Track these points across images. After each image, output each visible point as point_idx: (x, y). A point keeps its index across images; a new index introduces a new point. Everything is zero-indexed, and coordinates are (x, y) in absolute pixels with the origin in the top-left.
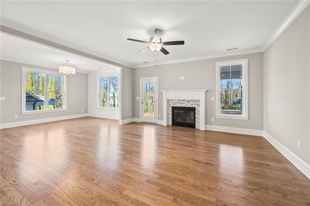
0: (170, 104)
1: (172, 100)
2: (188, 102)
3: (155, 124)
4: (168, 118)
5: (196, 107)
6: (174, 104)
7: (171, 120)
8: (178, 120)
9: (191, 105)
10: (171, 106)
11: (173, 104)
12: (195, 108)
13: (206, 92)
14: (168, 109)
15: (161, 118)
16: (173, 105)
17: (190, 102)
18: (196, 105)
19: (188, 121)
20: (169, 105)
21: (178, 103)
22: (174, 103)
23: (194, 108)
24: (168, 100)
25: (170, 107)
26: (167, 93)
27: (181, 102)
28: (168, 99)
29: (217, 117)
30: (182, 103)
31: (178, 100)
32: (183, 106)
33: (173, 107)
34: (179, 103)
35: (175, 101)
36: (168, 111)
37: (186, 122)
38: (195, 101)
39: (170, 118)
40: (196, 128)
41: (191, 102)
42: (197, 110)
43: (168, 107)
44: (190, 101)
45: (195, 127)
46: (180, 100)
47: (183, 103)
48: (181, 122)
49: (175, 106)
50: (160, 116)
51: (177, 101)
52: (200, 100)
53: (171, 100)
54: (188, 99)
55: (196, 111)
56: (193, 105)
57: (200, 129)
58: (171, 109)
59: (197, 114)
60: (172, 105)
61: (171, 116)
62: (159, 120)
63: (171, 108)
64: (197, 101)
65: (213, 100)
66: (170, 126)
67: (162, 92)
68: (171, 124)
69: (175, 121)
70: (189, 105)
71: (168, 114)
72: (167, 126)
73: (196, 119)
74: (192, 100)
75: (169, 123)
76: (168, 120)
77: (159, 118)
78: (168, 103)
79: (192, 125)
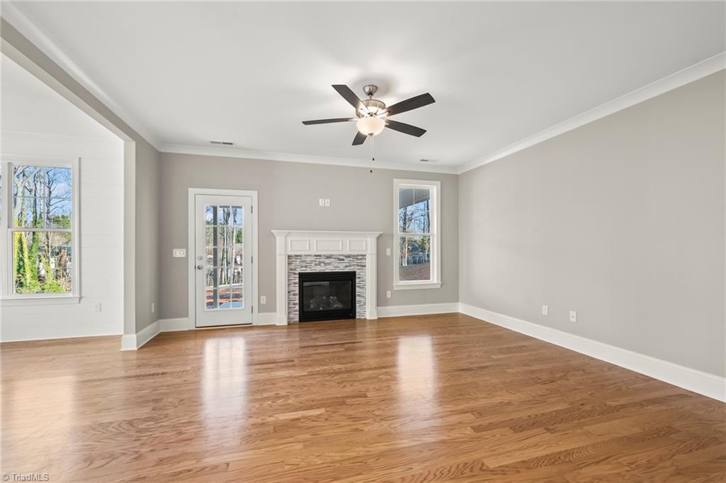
0: (293, 267)
1: (301, 256)
2: (339, 259)
3: (248, 327)
4: (289, 304)
5: (358, 271)
6: (306, 267)
7: (297, 307)
8: (312, 306)
9: (346, 266)
10: (297, 272)
11: (302, 267)
12: (355, 272)
13: (378, 238)
14: (289, 280)
15: (270, 307)
16: (304, 269)
17: (343, 260)
18: (358, 266)
19: (335, 306)
20: (291, 270)
21: (316, 265)
22: (304, 264)
23: (353, 274)
24: (289, 257)
25: (295, 274)
26: (289, 240)
27: (323, 260)
28: (291, 253)
29: (395, 289)
30: (326, 264)
31: (316, 256)
32: (329, 269)
33: (301, 275)
34: (317, 262)
35: (308, 259)
36: (289, 285)
37: (332, 308)
38: (355, 257)
39: (294, 304)
40: (357, 317)
41: (347, 260)
42: (359, 278)
43: (289, 276)
44: (344, 258)
45: (354, 317)
46: (320, 256)
47: (329, 264)
48: (321, 309)
49: (308, 270)
50: (264, 300)
51: (313, 259)
52: (365, 255)
53: (296, 256)
54: (340, 253)
55: (357, 280)
56: (350, 266)
57: (365, 319)
58: (297, 281)
59: (359, 287)
60: (299, 271)
61: (297, 297)
62: (260, 314)
63: (298, 276)
64: (360, 257)
65: (389, 254)
66: (294, 323)
67: (272, 234)
68: (297, 319)
69: (305, 310)
70: (341, 268)
71: (289, 292)
72: (286, 324)
73: (357, 298)
74: (348, 256)
75: (291, 316)
76: (289, 308)
77: (262, 309)
78: (289, 264)
79: (348, 312)
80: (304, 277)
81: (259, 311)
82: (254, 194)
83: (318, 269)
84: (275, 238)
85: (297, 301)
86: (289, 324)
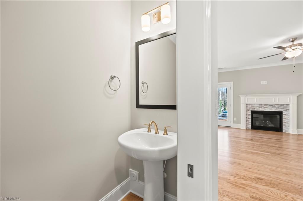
0: (248, 108)
1: (252, 104)
2: (272, 106)
3: (229, 127)
4: (246, 122)
5: (284, 112)
6: (254, 108)
7: (250, 123)
8: (257, 124)
9: (276, 109)
10: (250, 110)
11: (252, 108)
12: (282, 112)
13: (298, 97)
14: (246, 113)
15: (238, 122)
17: (275, 106)
18: (284, 109)
19: (270, 125)
20: (247, 109)
21: (259, 108)
22: (253, 107)
24: (246, 104)
25: (249, 111)
26: (246, 98)
27: (263, 106)
30: (264, 108)
31: (259, 104)
32: (266, 110)
33: (252, 112)
34: (260, 107)
35: (255, 106)
36: (246, 115)
37: (268, 126)
38: (283, 105)
39: (249, 122)
40: (284, 131)
41: (277, 106)
42: (285, 114)
43: (246, 111)
44: (275, 105)
45: (281, 131)
46: (262, 104)
47: (266, 108)
48: (262, 126)
49: (256, 110)
50: (235, 119)
51: (258, 105)
52: (289, 104)
53: (250, 104)
54: (273, 103)
55: (283, 116)
56: (279, 109)
57: (289, 134)
58: (250, 113)
59: (284, 118)
60: (251, 110)
61: (250, 120)
62: (234, 124)
63: (250, 112)
64: (285, 105)
67: (239, 96)
68: (250, 128)
69: (254, 125)
70: (273, 109)
71: (246, 117)
72: (245, 129)
73: (283, 123)
74: (278, 105)
75: (247, 126)
76: (246, 123)
77: (234, 122)
78: (246, 107)
79: (278, 129)
80: (253, 113)
81: (234, 123)
82: (232, 83)
83: (260, 110)
84: (240, 98)
85: (250, 121)
86: (246, 129)
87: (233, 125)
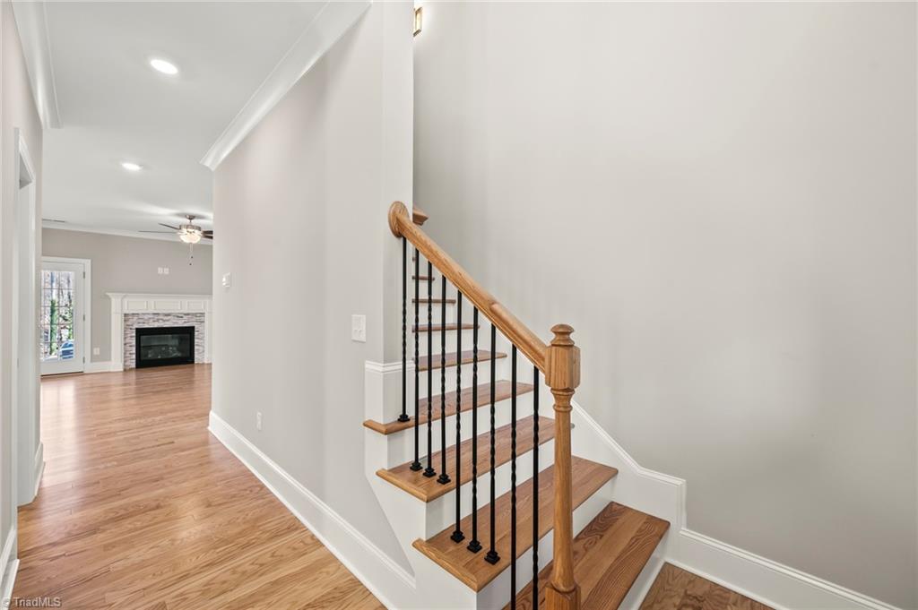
0: (130, 324)
1: (138, 314)
2: (178, 317)
3: (81, 373)
4: (125, 354)
5: (196, 327)
6: (143, 323)
7: (134, 356)
8: (150, 356)
9: (185, 322)
10: (134, 327)
11: (139, 323)
12: (193, 328)
14: (125, 334)
15: (106, 356)
16: (141, 325)
18: (196, 322)
19: (174, 355)
21: (154, 321)
22: (140, 321)
23: (192, 328)
24: (125, 315)
25: (131, 329)
27: (161, 317)
28: (127, 312)
30: (164, 321)
31: (153, 314)
32: (168, 325)
33: (139, 330)
34: (155, 319)
35: (146, 317)
36: (125, 338)
37: (170, 356)
38: (195, 315)
39: (130, 354)
40: (196, 362)
41: (185, 317)
42: (198, 331)
43: (125, 331)
44: (183, 316)
45: (192, 362)
46: (158, 314)
47: (168, 320)
48: (159, 357)
49: (146, 326)
50: (97, 351)
51: (152, 316)
52: (204, 314)
53: (133, 314)
54: (181, 311)
55: (196, 333)
56: (189, 322)
57: (203, 363)
58: (134, 334)
59: (198, 338)
60: (136, 326)
61: (134, 348)
62: (93, 363)
63: (135, 331)
64: (198, 315)
66: (131, 369)
67: (108, 296)
68: (133, 365)
69: (143, 358)
70: (180, 323)
71: (125, 344)
72: (122, 370)
73: (196, 347)
74: (188, 314)
75: (127, 363)
76: (125, 357)
77: (94, 359)
78: (125, 321)
79: (187, 358)
80: (141, 332)
81: (92, 361)
82: (88, 262)
83: (156, 325)
84: (110, 299)
85: (134, 351)
86: (125, 370)
87: (89, 367)
